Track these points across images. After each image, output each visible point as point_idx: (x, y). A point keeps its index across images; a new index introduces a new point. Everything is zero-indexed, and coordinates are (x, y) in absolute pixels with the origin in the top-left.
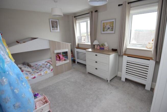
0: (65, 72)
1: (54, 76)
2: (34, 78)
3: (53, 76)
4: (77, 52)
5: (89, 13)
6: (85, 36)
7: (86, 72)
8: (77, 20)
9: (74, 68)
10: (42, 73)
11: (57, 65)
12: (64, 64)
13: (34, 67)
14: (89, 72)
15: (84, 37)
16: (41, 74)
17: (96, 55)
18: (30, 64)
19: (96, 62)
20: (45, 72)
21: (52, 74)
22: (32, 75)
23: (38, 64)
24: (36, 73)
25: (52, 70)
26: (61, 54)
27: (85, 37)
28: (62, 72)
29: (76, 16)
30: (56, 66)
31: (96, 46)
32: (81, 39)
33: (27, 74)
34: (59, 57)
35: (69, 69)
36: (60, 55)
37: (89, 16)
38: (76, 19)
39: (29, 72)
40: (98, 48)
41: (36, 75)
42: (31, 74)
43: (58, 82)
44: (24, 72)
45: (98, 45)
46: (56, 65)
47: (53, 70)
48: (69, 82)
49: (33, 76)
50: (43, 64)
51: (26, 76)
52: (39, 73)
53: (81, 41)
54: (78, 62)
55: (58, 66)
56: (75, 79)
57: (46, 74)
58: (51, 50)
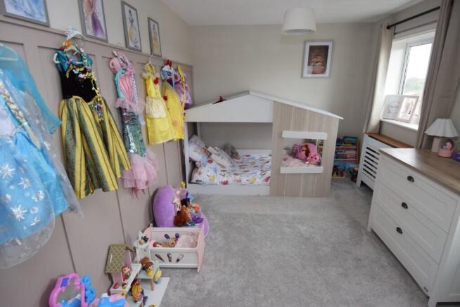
0: (303, 196)
1: (270, 196)
2: (226, 183)
3: (267, 196)
4: (368, 148)
5: (438, 8)
6: (417, 97)
7: (367, 226)
8: (396, 36)
9: (337, 197)
10: (244, 179)
11: (283, 170)
12: (305, 174)
13: (240, 160)
14: (375, 231)
15: (411, 99)
16: (240, 181)
17: (410, 179)
18: (238, 151)
19: (404, 205)
20: (250, 177)
21: (264, 190)
22: (224, 176)
23: (252, 155)
24: (232, 175)
25: (267, 179)
26: (315, 144)
27: (414, 100)
28: (294, 194)
29: (395, 25)
30: (280, 174)
31: (436, 143)
32: (398, 107)
33: (215, 171)
34: (308, 153)
35: (319, 194)
36: (311, 147)
37: (436, 21)
38: (395, 34)
39: (223, 167)
40: (446, 152)
41: (231, 179)
42: (223, 173)
43: (266, 215)
44: (213, 165)
45: (445, 140)
46: (279, 170)
47: (269, 181)
48: (288, 230)
49: (225, 179)
50: (262, 159)
51: (213, 174)
52: (238, 177)
53: (397, 113)
54: (363, 184)
55: (285, 174)
56: (313, 227)
57: (251, 183)
58: (274, 128)
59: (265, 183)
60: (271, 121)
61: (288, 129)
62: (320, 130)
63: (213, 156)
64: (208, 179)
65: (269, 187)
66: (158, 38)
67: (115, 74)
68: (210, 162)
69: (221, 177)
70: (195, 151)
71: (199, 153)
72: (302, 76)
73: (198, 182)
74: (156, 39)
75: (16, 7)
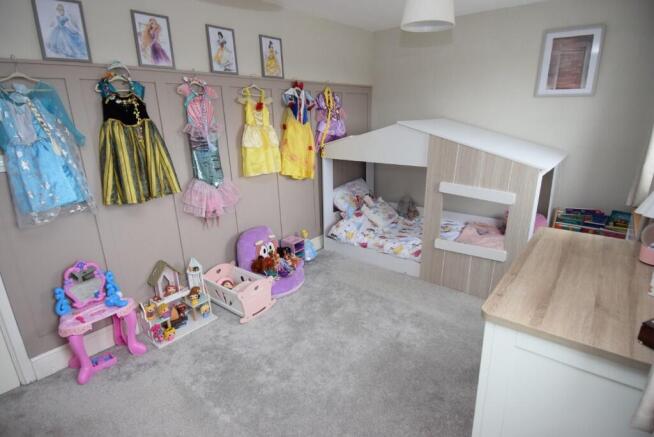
1: (420, 278)
2: (364, 246)
10: (388, 246)
11: (440, 244)
12: (474, 257)
16: (383, 247)
20: (397, 245)
22: (366, 236)
24: (377, 237)
25: (418, 253)
30: (434, 248)
33: (359, 227)
39: (374, 225)
41: (372, 242)
42: (367, 232)
46: (434, 242)
47: (420, 256)
51: (354, 230)
52: (382, 242)
55: (441, 251)
57: (395, 253)
58: (428, 176)
59: (413, 257)
60: (424, 165)
61: (449, 179)
62: (502, 186)
63: (364, 208)
64: (344, 234)
65: (418, 265)
66: (278, 57)
67: (185, 99)
68: (359, 215)
69: (361, 237)
70: (343, 198)
71: (346, 201)
72: (535, 94)
73: (333, 236)
74: (273, 58)
75: (57, 52)
